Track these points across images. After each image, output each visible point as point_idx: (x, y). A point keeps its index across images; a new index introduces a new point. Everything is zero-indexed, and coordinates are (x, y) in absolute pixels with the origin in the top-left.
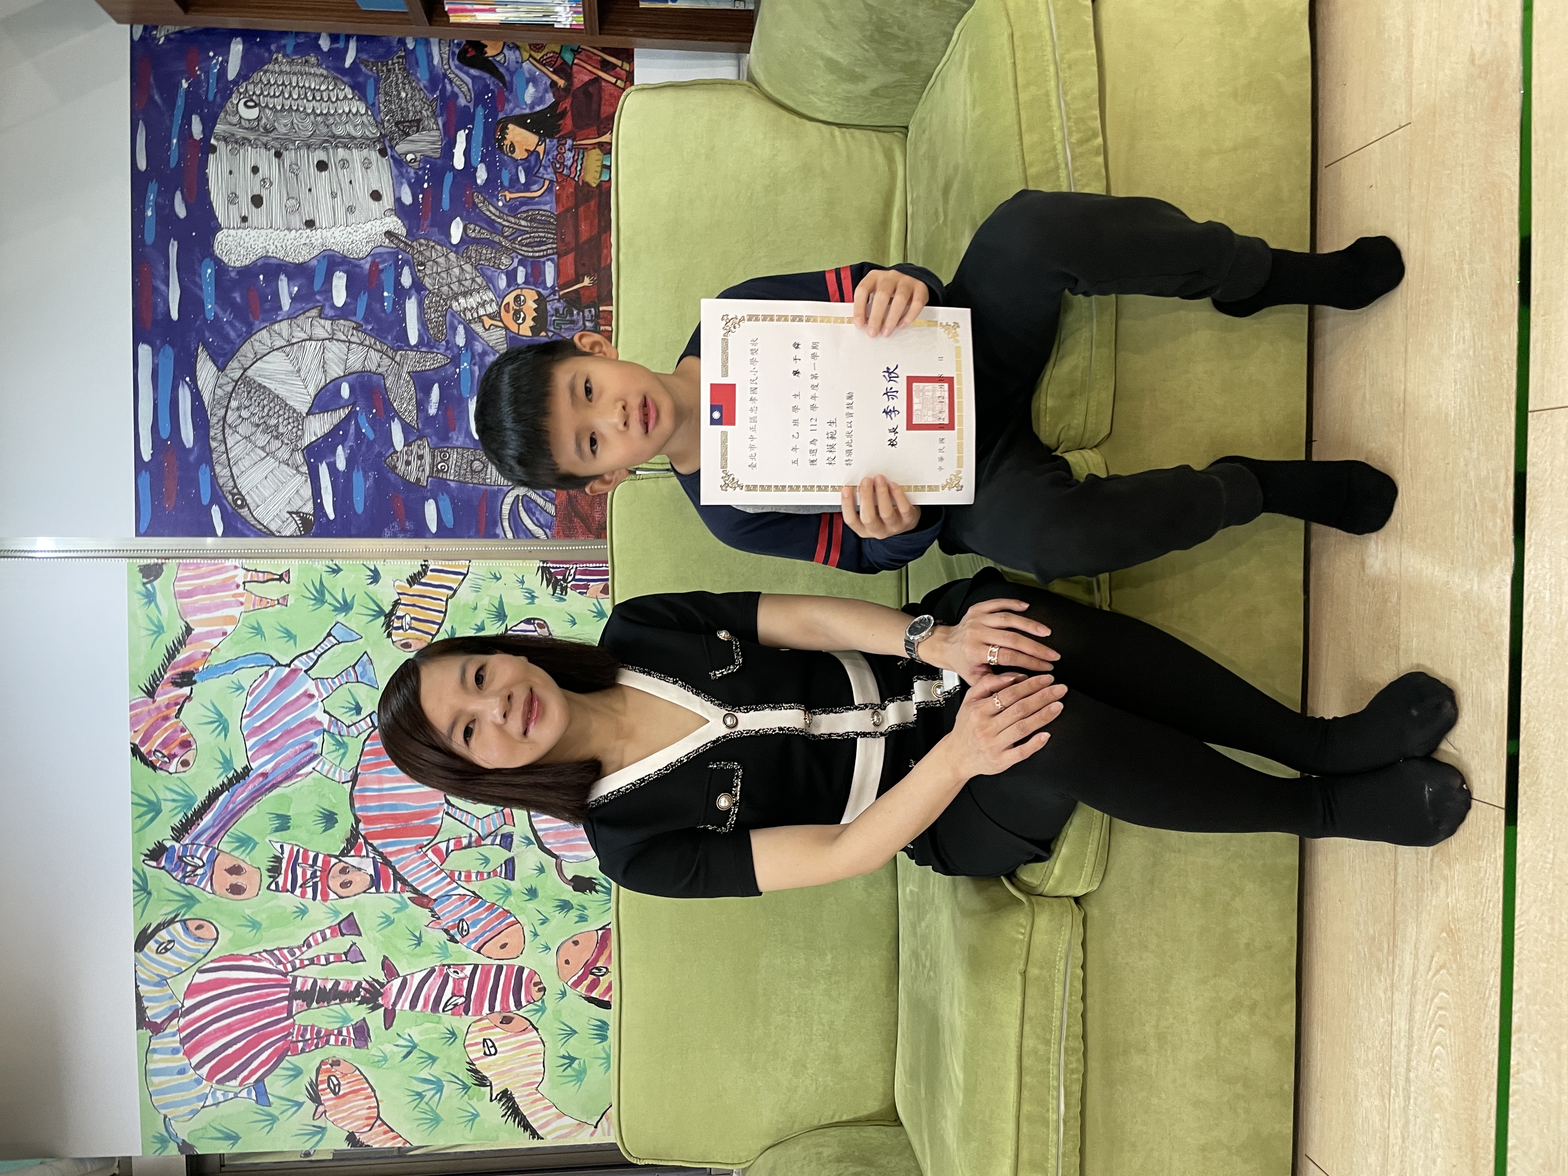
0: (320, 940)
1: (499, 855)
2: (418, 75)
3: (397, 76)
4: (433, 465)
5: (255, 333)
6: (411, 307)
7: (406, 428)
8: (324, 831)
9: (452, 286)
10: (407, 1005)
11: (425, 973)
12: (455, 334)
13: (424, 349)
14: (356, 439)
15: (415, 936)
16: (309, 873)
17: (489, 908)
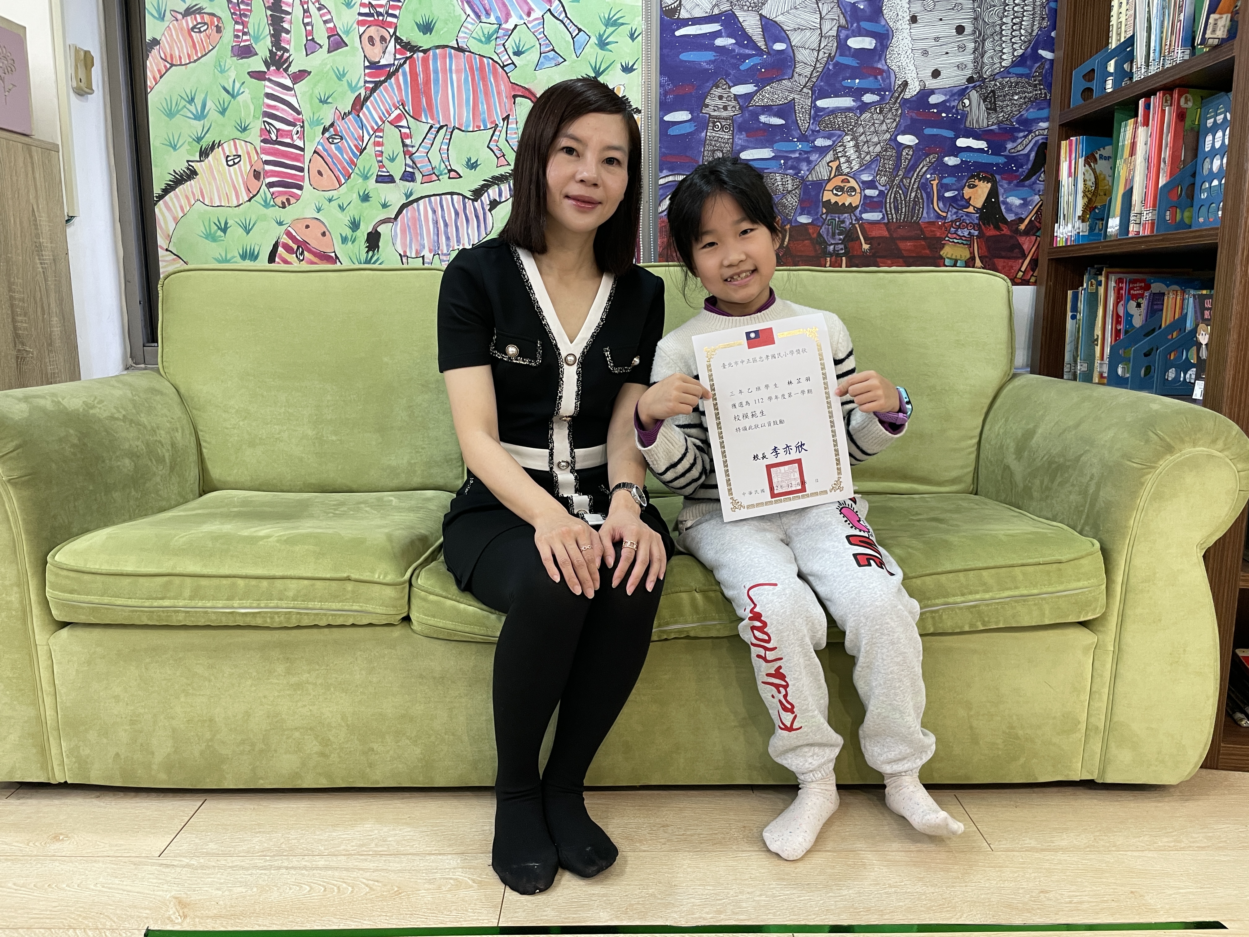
0: (324, 18)
1: (397, 169)
2: (1031, 110)
3: (1031, 92)
4: (718, 118)
6: (847, 102)
7: (749, 97)
8: (417, 24)
9: (863, 136)
10: (269, 91)
11: (297, 106)
12: (824, 138)
13: (812, 112)
14: (738, 54)
15: (328, 98)
16: (381, 10)
17: (352, 162)
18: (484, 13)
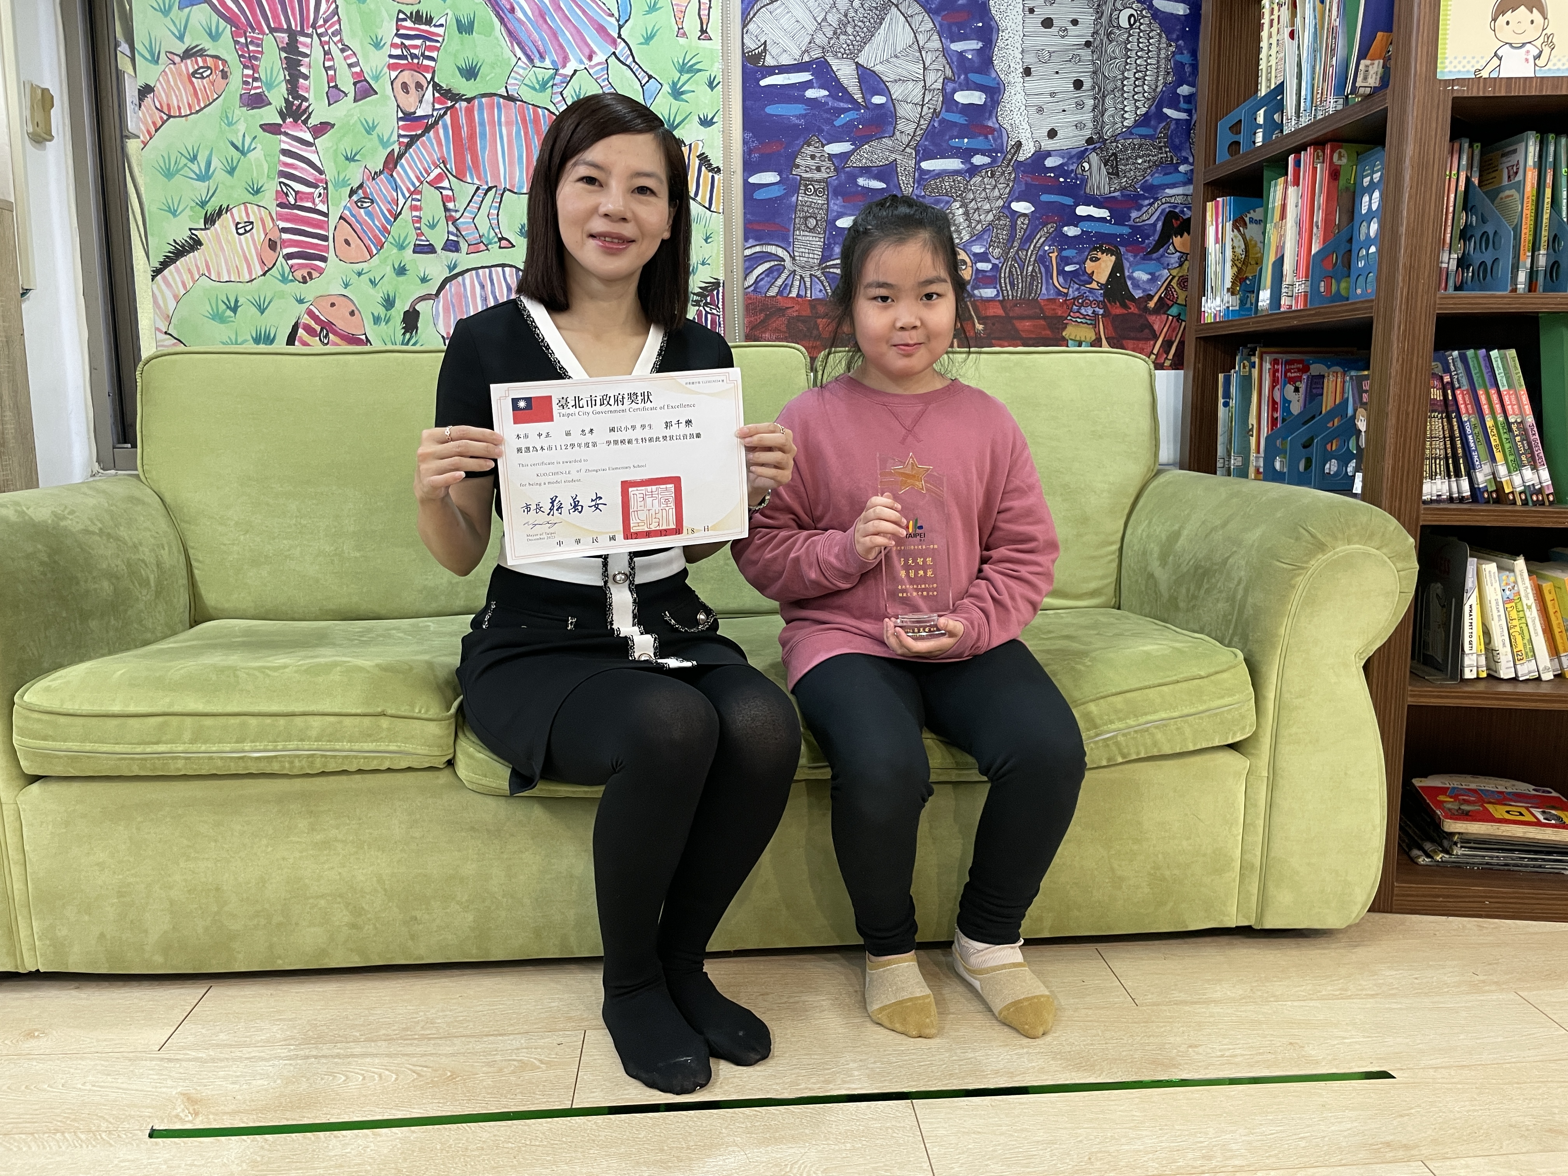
0: (349, 61)
1: (438, 238)
3: (1155, 155)
4: (811, 181)
5: (929, 16)
6: (955, 164)
7: (845, 156)
8: (458, 68)
9: (974, 202)
10: (285, 146)
11: (318, 164)
13: (917, 174)
14: (832, 108)
15: (355, 155)
16: (416, 52)
17: (385, 228)
18: (538, 56)
